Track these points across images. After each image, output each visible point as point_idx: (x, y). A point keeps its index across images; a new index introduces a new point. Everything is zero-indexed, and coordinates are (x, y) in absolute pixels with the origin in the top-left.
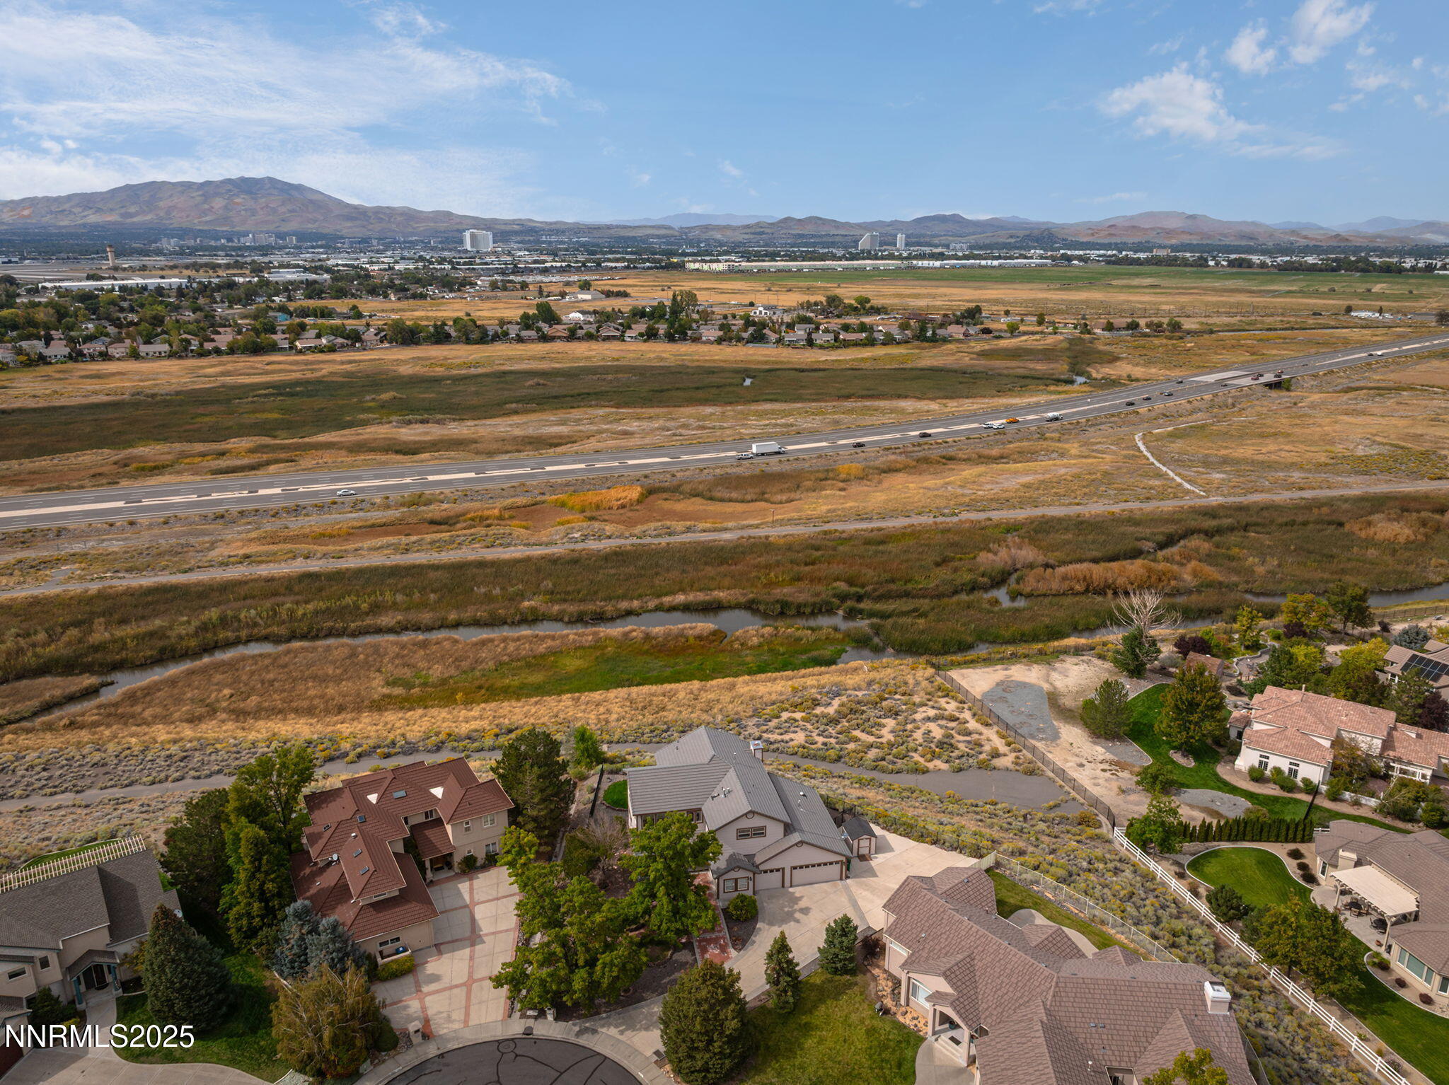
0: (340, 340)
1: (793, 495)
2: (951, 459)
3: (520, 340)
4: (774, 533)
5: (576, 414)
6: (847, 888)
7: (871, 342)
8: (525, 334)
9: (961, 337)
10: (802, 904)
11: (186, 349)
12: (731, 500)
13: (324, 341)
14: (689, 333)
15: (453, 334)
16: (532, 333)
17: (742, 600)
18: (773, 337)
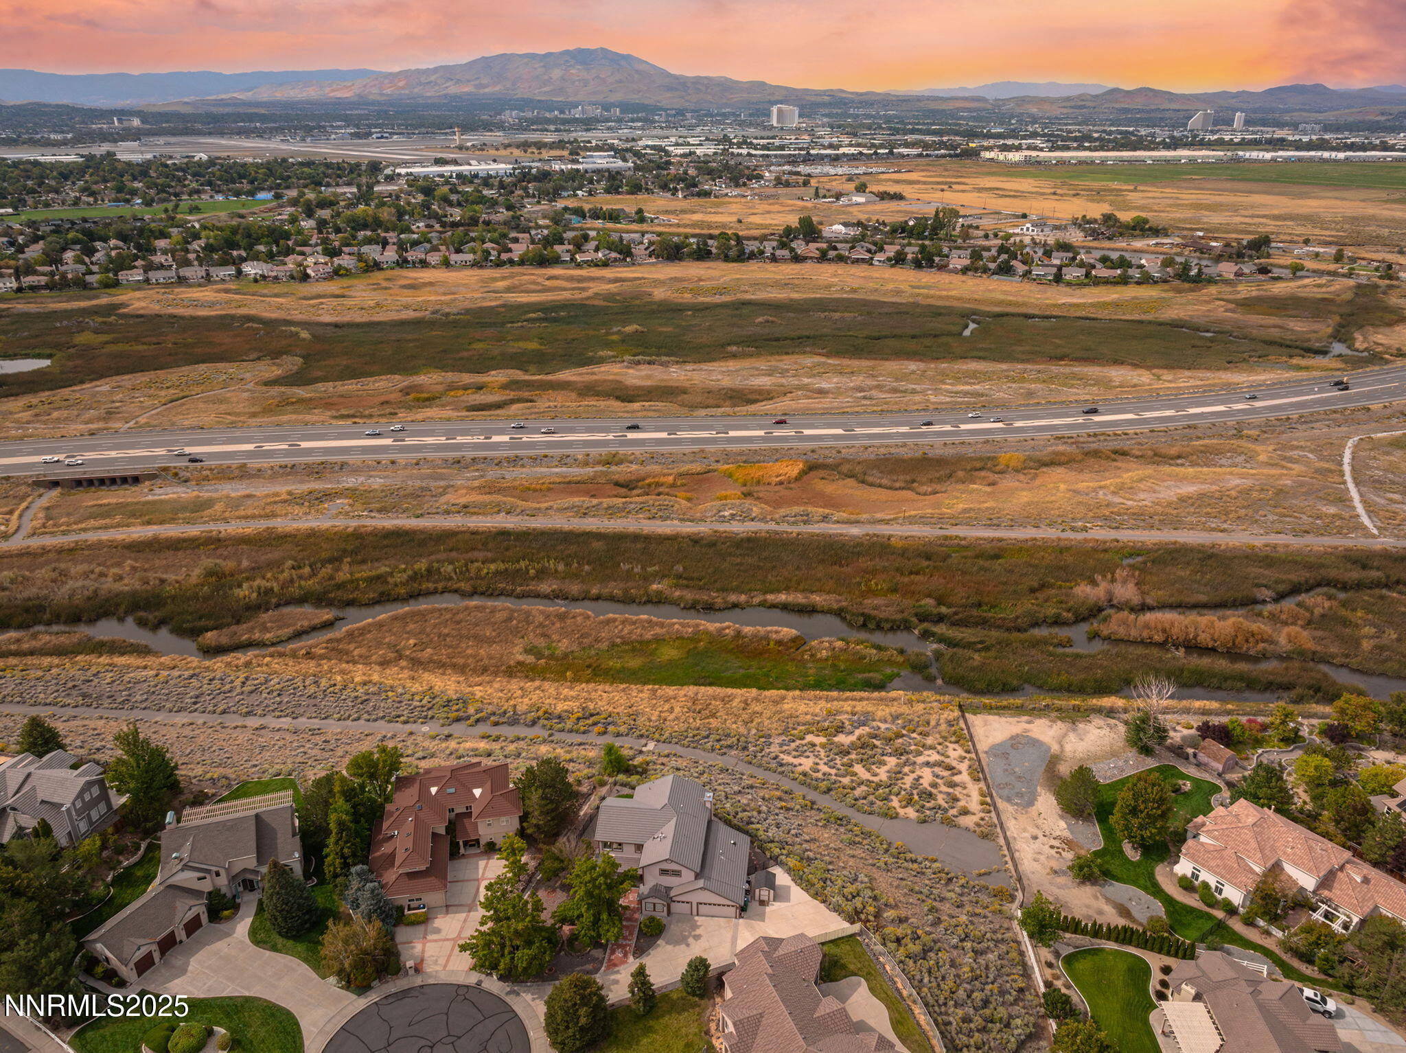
0: (614, 255)
1: (938, 487)
2: (1124, 454)
3: (774, 259)
4: (898, 531)
5: (787, 362)
6: (736, 927)
7: (1124, 281)
8: (779, 253)
9: (1232, 277)
10: (698, 932)
12: (880, 486)
13: (600, 255)
14: (937, 259)
15: (714, 250)
16: (785, 253)
18: (1020, 268)
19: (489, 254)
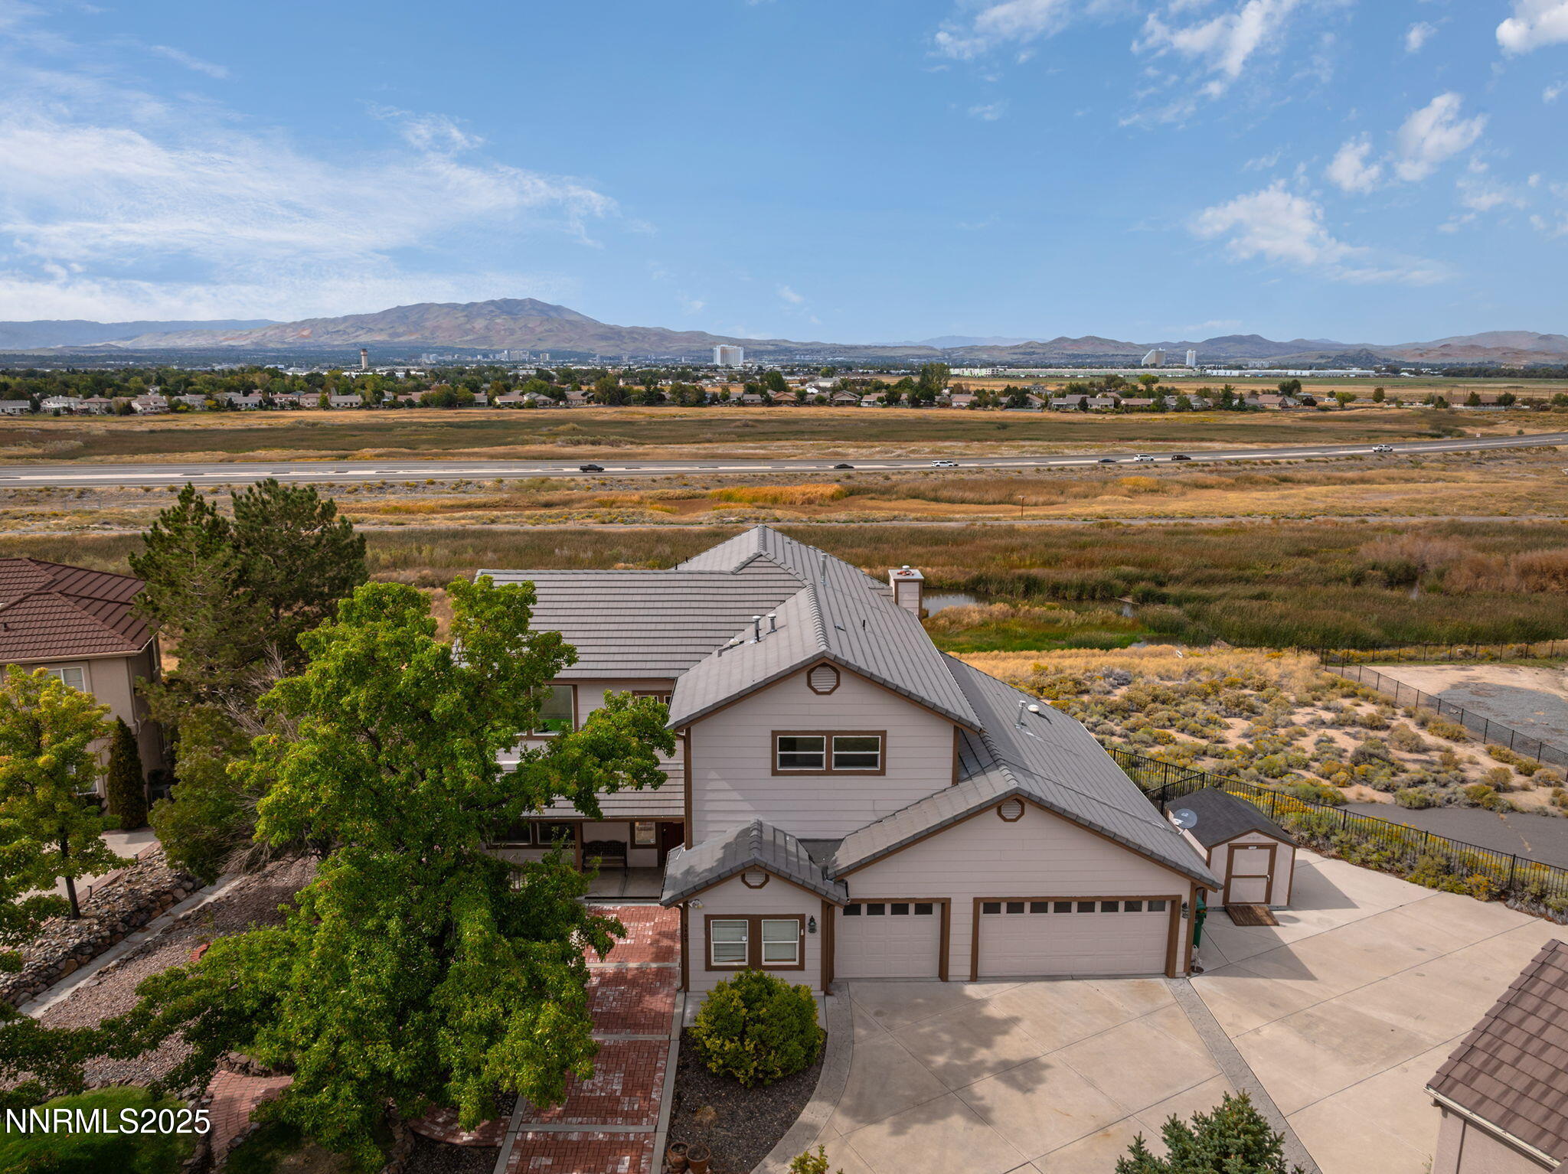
0: (543, 397)
2: (1285, 480)
3: (741, 403)
6: (1195, 1006)
7: (1162, 408)
8: (748, 397)
9: (1277, 407)
11: (378, 402)
13: (526, 398)
14: (937, 398)
15: (668, 396)
16: (757, 397)
17: (962, 579)
18: (1038, 402)
19: (383, 395)
